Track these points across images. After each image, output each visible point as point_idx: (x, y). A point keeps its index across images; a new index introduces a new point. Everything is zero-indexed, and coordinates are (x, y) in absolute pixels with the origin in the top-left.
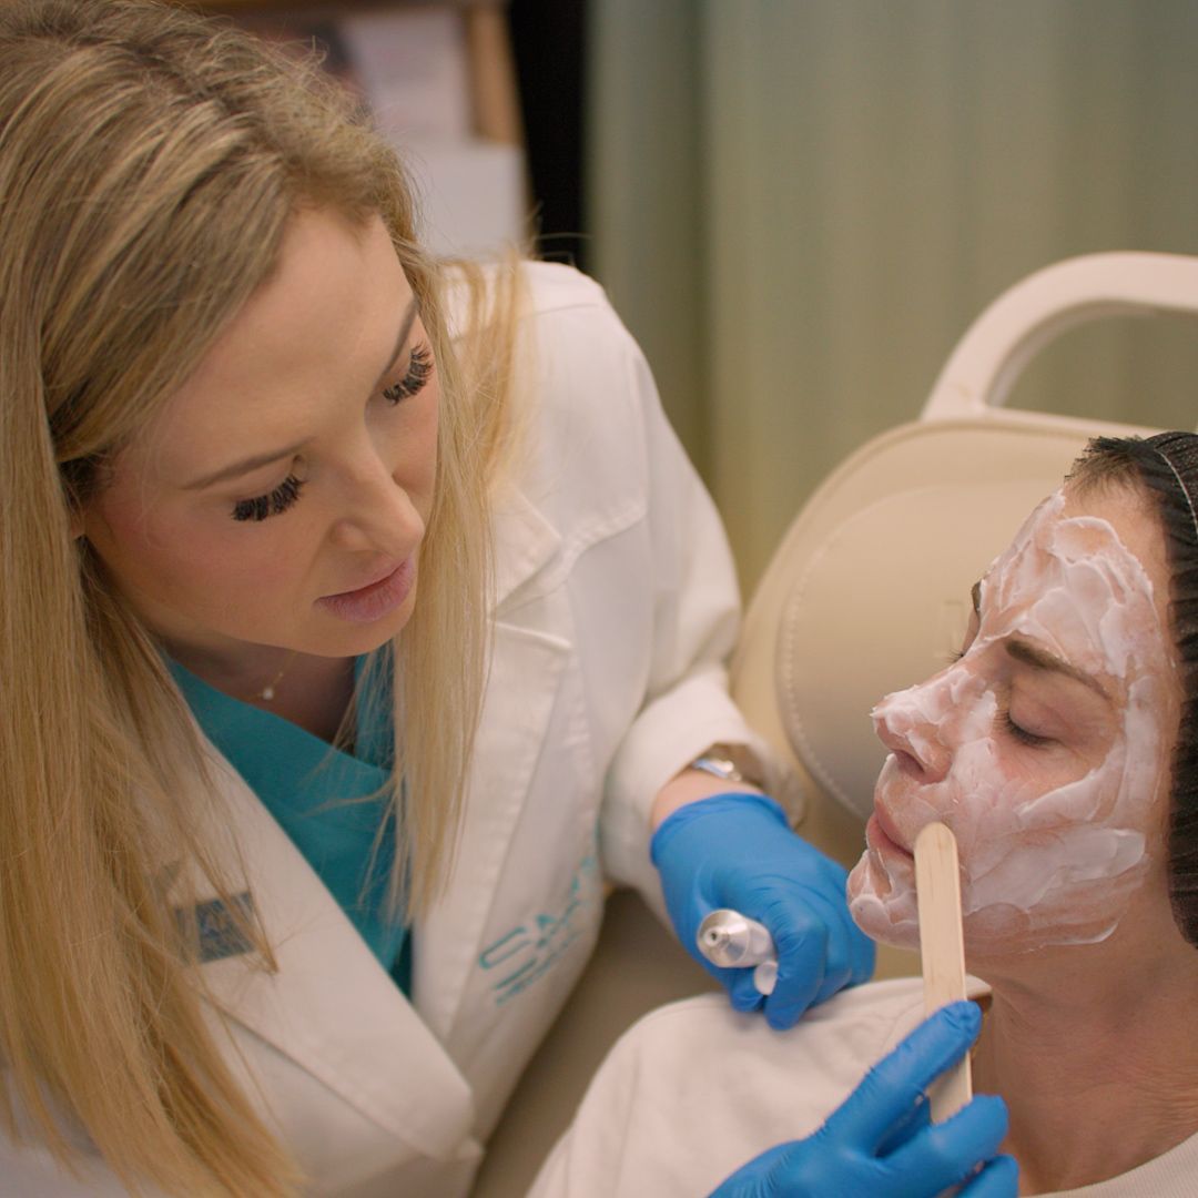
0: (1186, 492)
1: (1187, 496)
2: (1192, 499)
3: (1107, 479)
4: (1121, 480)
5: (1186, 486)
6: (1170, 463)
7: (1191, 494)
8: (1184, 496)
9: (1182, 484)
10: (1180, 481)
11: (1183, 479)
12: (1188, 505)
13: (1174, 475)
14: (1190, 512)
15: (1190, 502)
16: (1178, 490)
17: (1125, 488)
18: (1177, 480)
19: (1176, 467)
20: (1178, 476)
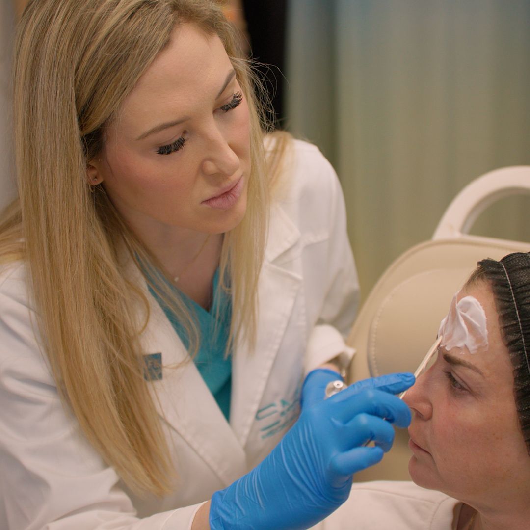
0: (508, 278)
1: (509, 280)
2: (511, 282)
3: (477, 279)
4: (482, 278)
5: (509, 276)
6: (504, 267)
7: (510, 279)
8: (507, 280)
9: (507, 276)
10: (507, 274)
11: (508, 274)
12: (508, 284)
13: (504, 272)
14: (509, 287)
15: (509, 283)
16: (505, 278)
17: (484, 281)
18: (505, 274)
19: (506, 268)
20: (506, 272)
